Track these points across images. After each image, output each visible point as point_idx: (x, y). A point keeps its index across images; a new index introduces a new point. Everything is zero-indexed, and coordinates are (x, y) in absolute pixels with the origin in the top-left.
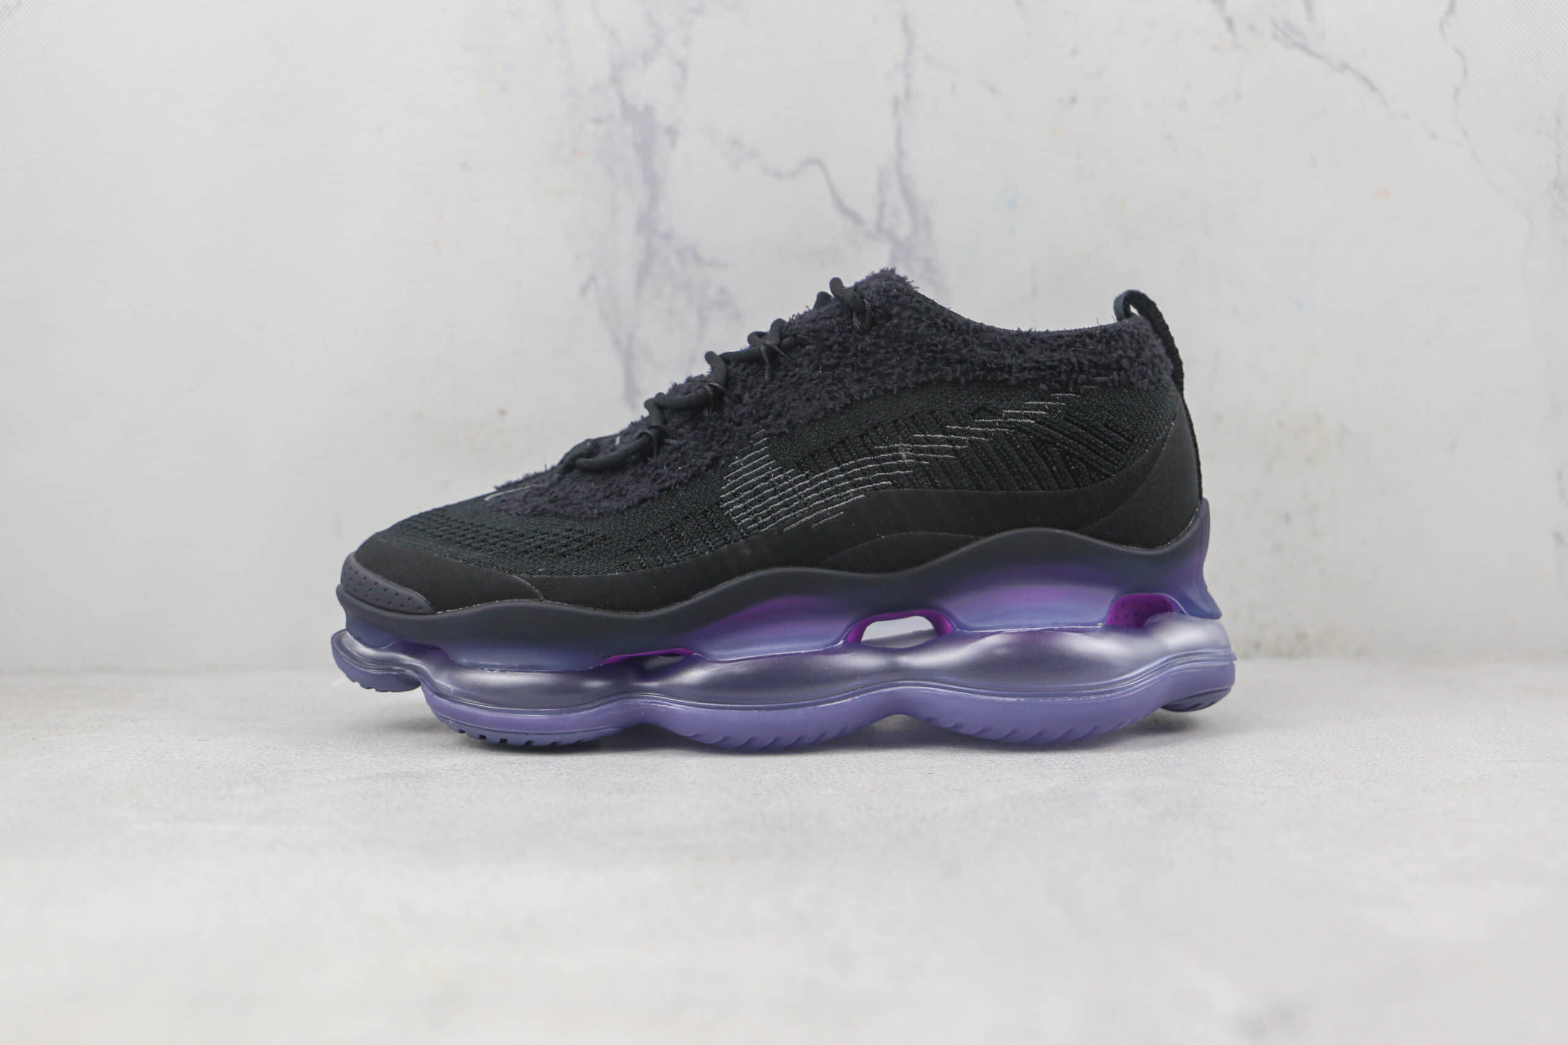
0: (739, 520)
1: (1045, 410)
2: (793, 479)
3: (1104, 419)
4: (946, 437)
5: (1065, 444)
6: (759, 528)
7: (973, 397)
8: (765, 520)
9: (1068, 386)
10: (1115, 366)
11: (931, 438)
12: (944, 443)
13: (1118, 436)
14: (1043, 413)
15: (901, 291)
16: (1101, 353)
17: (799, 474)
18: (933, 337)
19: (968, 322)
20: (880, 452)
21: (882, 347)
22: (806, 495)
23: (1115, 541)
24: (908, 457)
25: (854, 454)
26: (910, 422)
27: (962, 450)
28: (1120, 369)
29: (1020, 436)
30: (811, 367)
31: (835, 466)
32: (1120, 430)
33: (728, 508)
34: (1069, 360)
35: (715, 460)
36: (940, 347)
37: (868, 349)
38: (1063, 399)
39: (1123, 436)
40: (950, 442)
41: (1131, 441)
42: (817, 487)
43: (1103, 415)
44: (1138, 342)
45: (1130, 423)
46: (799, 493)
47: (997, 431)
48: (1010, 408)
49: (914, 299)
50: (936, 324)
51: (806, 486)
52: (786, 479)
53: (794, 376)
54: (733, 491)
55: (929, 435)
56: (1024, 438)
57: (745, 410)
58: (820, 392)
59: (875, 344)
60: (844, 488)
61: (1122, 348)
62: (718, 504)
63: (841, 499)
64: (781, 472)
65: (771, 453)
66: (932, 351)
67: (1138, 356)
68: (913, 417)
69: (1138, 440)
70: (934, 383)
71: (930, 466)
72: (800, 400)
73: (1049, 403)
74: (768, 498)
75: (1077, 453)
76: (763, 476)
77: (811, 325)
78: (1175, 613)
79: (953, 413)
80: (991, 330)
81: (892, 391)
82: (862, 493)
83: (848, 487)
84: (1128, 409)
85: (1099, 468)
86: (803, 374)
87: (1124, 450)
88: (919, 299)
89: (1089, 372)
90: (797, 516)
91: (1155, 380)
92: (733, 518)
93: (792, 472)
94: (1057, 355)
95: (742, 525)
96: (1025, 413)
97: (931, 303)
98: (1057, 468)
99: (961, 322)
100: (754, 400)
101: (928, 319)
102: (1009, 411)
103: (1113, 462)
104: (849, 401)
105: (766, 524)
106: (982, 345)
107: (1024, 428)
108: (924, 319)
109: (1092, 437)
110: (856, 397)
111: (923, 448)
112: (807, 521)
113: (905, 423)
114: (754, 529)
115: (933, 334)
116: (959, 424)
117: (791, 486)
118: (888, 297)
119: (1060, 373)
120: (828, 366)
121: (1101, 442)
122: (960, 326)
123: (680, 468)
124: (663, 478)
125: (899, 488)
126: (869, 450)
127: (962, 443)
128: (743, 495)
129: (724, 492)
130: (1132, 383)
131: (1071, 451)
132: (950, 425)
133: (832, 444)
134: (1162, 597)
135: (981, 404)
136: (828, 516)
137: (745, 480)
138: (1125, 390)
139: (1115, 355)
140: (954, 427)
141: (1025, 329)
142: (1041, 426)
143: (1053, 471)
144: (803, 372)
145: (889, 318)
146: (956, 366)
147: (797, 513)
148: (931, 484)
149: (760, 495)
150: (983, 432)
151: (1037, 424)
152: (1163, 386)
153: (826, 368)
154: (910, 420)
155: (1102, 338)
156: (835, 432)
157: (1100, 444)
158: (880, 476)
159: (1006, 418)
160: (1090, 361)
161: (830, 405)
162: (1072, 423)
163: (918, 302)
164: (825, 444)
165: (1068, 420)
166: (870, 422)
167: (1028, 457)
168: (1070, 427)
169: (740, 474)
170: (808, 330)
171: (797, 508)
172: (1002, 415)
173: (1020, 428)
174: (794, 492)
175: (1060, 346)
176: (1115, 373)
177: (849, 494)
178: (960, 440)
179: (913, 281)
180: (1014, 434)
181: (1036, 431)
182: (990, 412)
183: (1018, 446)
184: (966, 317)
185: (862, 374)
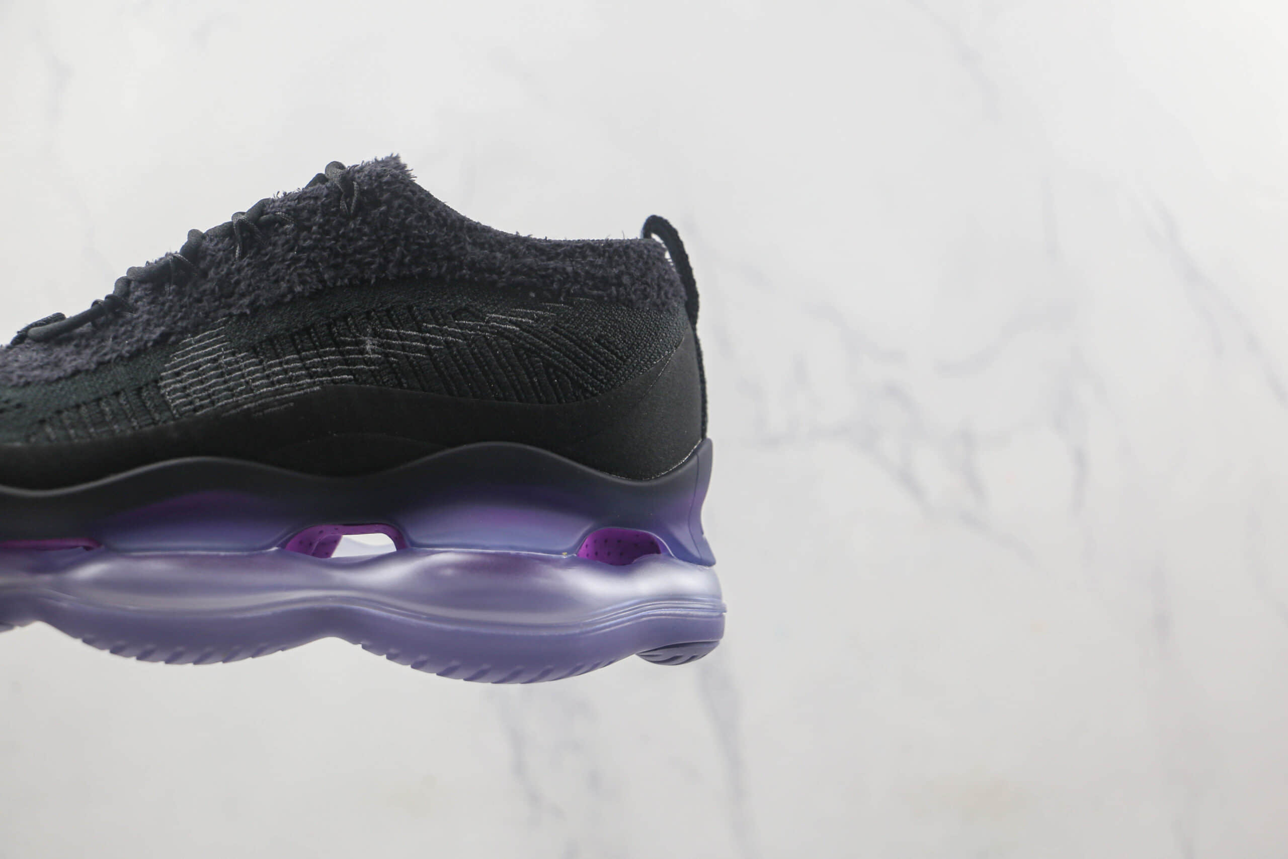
0: (173, 400)
1: (533, 319)
2: (245, 363)
3: (596, 334)
4: (421, 335)
5: (549, 355)
6: (195, 410)
7: (457, 296)
8: (203, 402)
9: (560, 295)
10: (614, 281)
11: (404, 334)
12: (417, 341)
13: (609, 353)
14: (530, 321)
15: (395, 178)
16: (601, 266)
17: (252, 358)
18: (421, 229)
19: (463, 220)
20: (346, 343)
21: (365, 235)
22: (254, 380)
23: (596, 467)
24: (374, 351)
25: (317, 343)
26: (384, 316)
27: (435, 350)
28: (620, 285)
29: (501, 341)
30: (286, 246)
31: (295, 354)
32: (612, 347)
33: (165, 386)
34: (564, 269)
35: (165, 336)
36: (428, 241)
37: (351, 234)
38: (554, 309)
39: (616, 354)
40: (424, 340)
41: (624, 361)
42: (269, 374)
43: (596, 330)
44: (646, 263)
45: (625, 341)
46: (247, 379)
47: (478, 335)
48: (496, 312)
49: (408, 188)
50: (428, 216)
51: (256, 371)
52: (237, 362)
53: (266, 254)
54: (176, 370)
55: (402, 331)
56: (506, 343)
57: (208, 286)
58: (291, 274)
59: (359, 230)
60: (298, 378)
61: (625, 264)
62: (156, 381)
63: (293, 389)
64: (233, 354)
65: (226, 334)
66: (419, 244)
67: (643, 275)
68: (388, 311)
69: (632, 361)
70: (417, 277)
71: (397, 363)
72: (268, 280)
73: (539, 312)
74: (211, 379)
75: (562, 367)
76: (213, 356)
77: (293, 203)
78: (662, 555)
79: (432, 311)
80: (487, 230)
81: (369, 281)
82: (318, 385)
83: (303, 377)
84: (625, 328)
85: (585, 385)
86: (276, 254)
87: (615, 369)
88: (414, 189)
89: (586, 284)
90: (240, 402)
91: (659, 302)
92: (168, 397)
93: (245, 356)
94: (552, 264)
95: (175, 406)
96: (510, 319)
97: (426, 194)
98: (538, 380)
99: (454, 217)
100: (218, 276)
101: (420, 211)
102: (494, 315)
103: (601, 381)
104: (320, 287)
105: (202, 407)
106: (474, 244)
107: (506, 333)
108: (416, 210)
109: (581, 351)
110: (328, 283)
111: (393, 344)
112: (249, 409)
113: (378, 316)
114: (189, 411)
115: (422, 226)
116: (437, 323)
117: (240, 369)
118: (381, 182)
119: (552, 282)
120: (304, 248)
121: (590, 357)
122: (453, 222)
123: (127, 342)
124: (104, 351)
125: (361, 384)
126: (334, 340)
127: (438, 343)
128: (186, 374)
129: (165, 370)
130: (631, 301)
131: (556, 363)
132: (427, 323)
133: (294, 330)
134: (649, 536)
135: (464, 304)
136: (274, 406)
137: (193, 359)
138: (624, 308)
139: (615, 271)
140: (431, 326)
141: (523, 234)
142: (525, 334)
143: (532, 383)
144: (276, 251)
145: (377, 204)
146: (444, 262)
147: (239, 398)
148: (396, 382)
149: (204, 376)
150: (462, 334)
151: (521, 332)
152: (668, 310)
153: (302, 250)
154: (384, 313)
155: (604, 251)
156: (300, 318)
157: (589, 360)
158: (341, 369)
159: (488, 322)
160: (587, 272)
161: (298, 289)
162: (561, 333)
163: (411, 191)
164: (287, 330)
165: (555, 330)
166: (340, 311)
167: (507, 365)
168: (557, 338)
169: (188, 352)
170: (289, 208)
171: (241, 393)
172: (485, 319)
173: (501, 334)
174: (243, 376)
175: (558, 254)
176: (613, 288)
177: (303, 384)
178: (436, 339)
179: (412, 170)
180: (495, 339)
181: (520, 338)
182: (473, 314)
183: (498, 352)
184: (463, 214)
185: (340, 260)
